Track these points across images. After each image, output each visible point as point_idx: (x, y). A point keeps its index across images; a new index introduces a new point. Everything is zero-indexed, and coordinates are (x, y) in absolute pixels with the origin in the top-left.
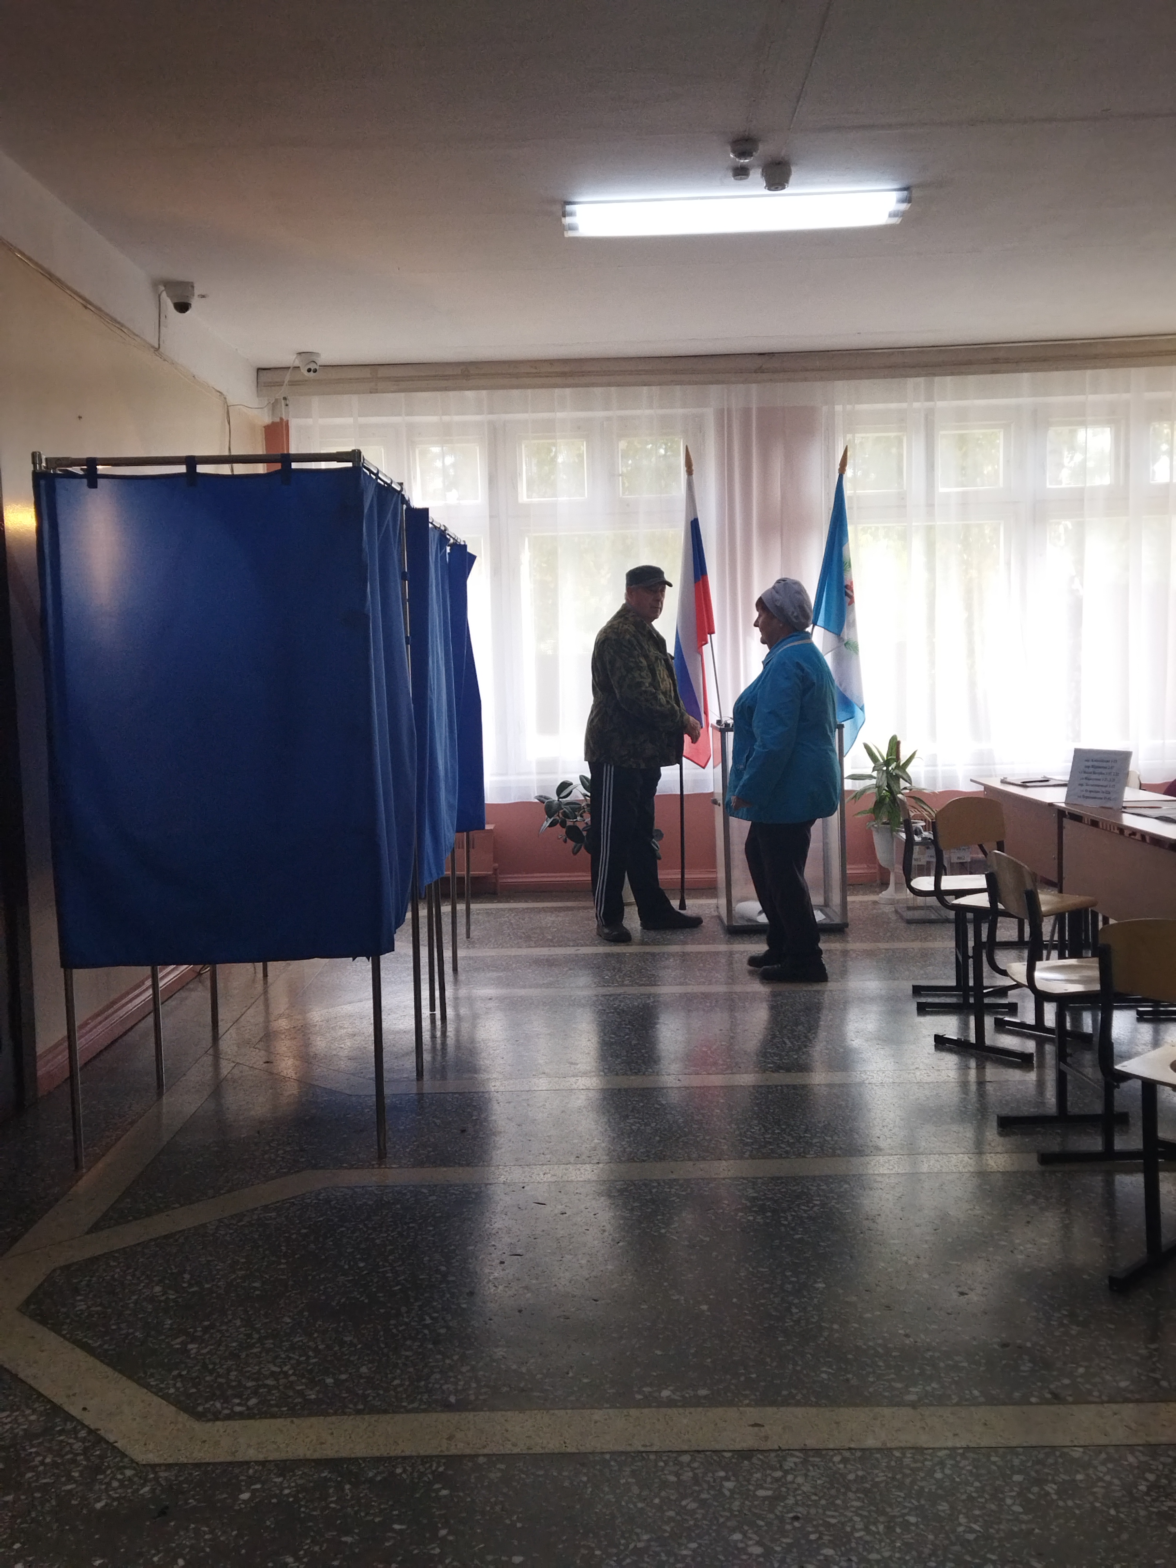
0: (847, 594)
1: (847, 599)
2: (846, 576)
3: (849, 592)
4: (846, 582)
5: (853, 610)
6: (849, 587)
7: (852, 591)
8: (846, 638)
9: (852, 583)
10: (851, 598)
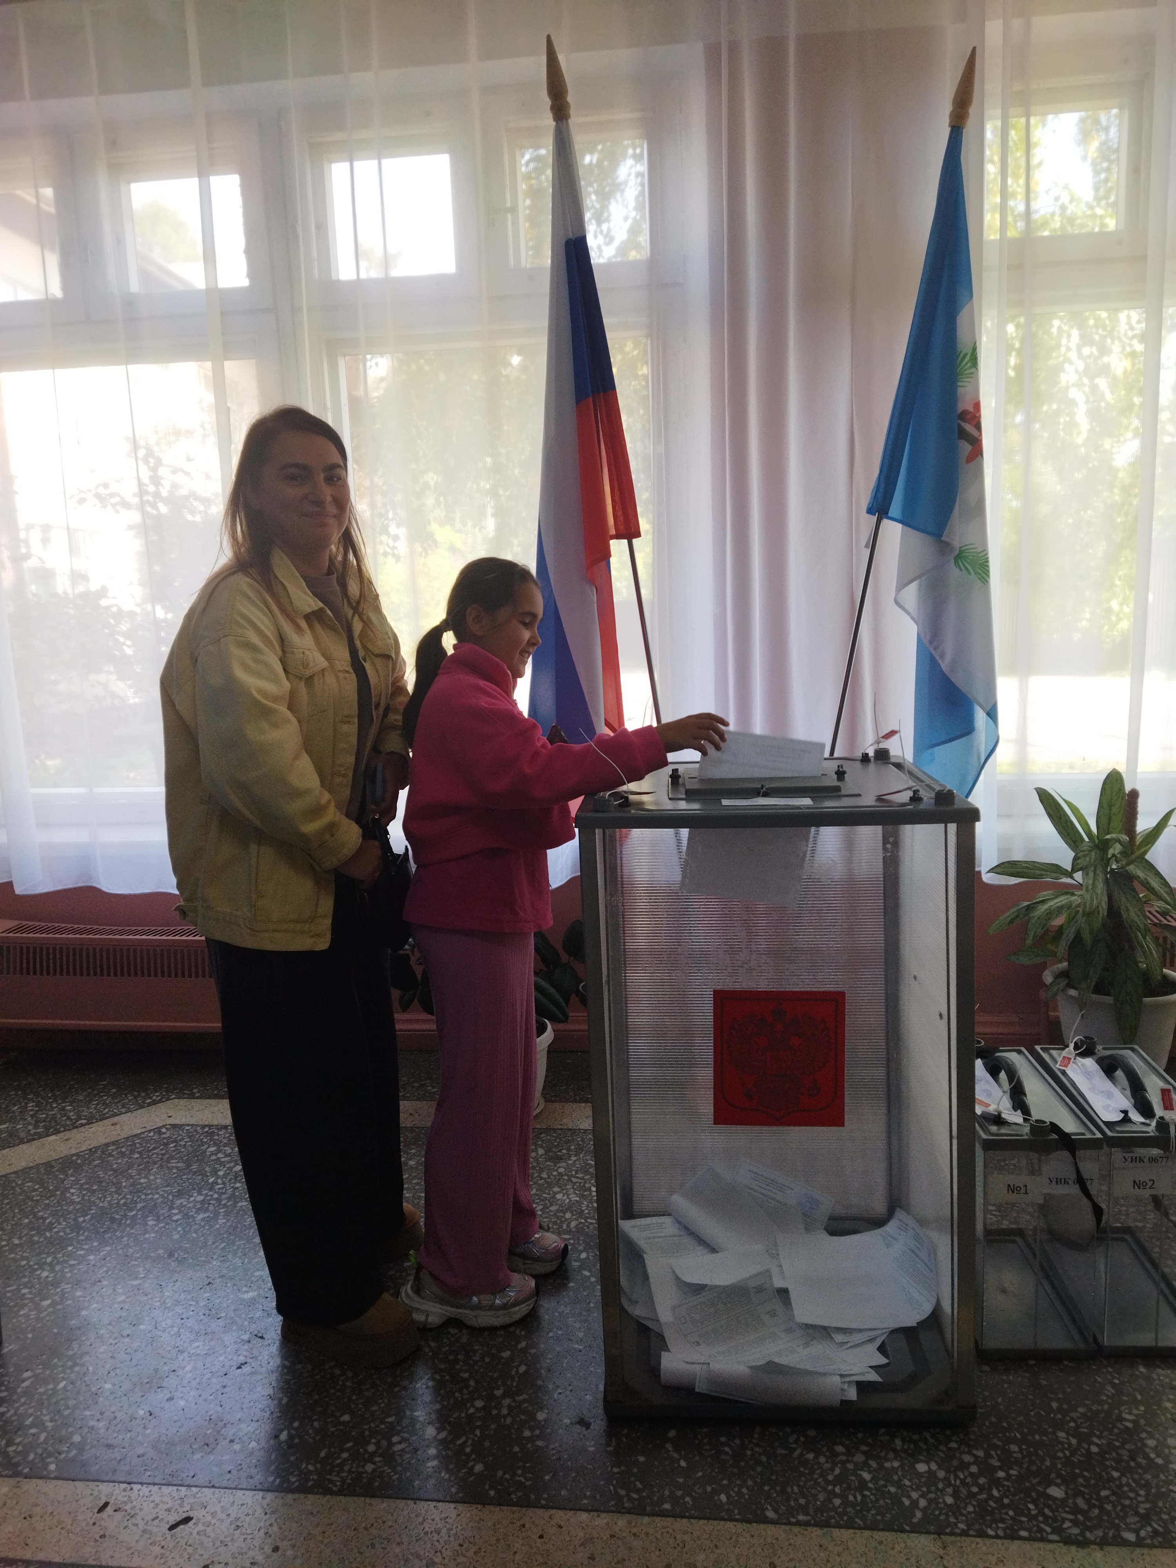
0: (963, 435)
1: (965, 447)
2: (964, 390)
3: (969, 428)
4: (964, 405)
5: (979, 474)
6: (973, 417)
7: (978, 427)
8: (957, 544)
9: (977, 406)
10: (976, 444)
